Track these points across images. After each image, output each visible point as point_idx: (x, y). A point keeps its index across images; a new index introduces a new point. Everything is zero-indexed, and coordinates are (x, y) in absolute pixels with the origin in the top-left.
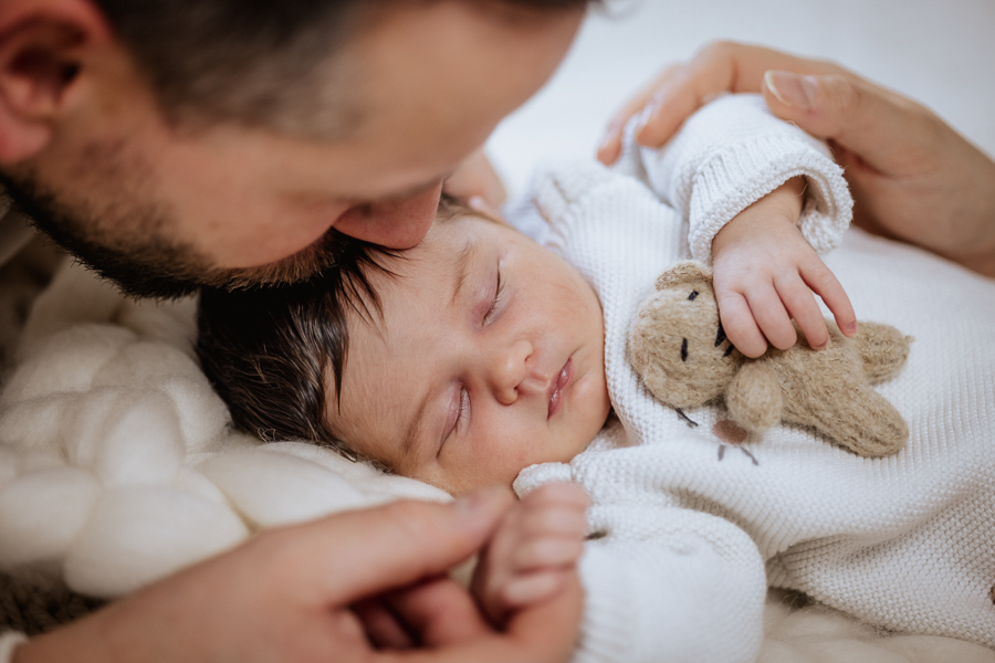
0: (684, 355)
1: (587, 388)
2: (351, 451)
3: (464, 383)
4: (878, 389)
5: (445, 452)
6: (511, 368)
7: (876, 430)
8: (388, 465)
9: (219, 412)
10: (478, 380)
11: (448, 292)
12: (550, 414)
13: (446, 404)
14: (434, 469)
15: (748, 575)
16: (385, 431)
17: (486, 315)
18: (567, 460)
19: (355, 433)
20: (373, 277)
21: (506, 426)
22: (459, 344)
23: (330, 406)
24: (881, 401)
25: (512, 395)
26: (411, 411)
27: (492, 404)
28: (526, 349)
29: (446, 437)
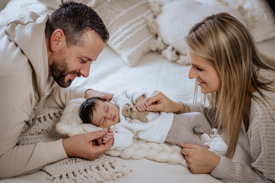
0: (127, 111)
1: (117, 118)
2: (94, 124)
3: (105, 118)
4: (146, 116)
5: (103, 124)
6: (109, 116)
7: (145, 119)
8: (98, 126)
9: (82, 121)
10: (106, 118)
11: (103, 109)
12: (113, 121)
13: (103, 120)
14: (102, 126)
15: (131, 135)
16: (97, 122)
17: (107, 111)
18: (114, 125)
19: (94, 123)
20: (96, 108)
21: (109, 122)
22: (104, 114)
23: (92, 120)
24: (146, 118)
25: (109, 119)
26: (100, 120)
27: (107, 120)
28: (111, 114)
29: (103, 123)
